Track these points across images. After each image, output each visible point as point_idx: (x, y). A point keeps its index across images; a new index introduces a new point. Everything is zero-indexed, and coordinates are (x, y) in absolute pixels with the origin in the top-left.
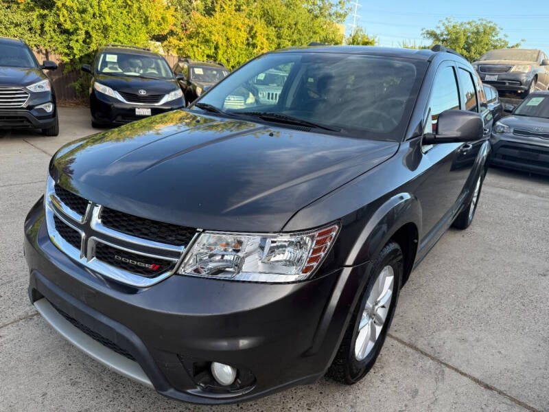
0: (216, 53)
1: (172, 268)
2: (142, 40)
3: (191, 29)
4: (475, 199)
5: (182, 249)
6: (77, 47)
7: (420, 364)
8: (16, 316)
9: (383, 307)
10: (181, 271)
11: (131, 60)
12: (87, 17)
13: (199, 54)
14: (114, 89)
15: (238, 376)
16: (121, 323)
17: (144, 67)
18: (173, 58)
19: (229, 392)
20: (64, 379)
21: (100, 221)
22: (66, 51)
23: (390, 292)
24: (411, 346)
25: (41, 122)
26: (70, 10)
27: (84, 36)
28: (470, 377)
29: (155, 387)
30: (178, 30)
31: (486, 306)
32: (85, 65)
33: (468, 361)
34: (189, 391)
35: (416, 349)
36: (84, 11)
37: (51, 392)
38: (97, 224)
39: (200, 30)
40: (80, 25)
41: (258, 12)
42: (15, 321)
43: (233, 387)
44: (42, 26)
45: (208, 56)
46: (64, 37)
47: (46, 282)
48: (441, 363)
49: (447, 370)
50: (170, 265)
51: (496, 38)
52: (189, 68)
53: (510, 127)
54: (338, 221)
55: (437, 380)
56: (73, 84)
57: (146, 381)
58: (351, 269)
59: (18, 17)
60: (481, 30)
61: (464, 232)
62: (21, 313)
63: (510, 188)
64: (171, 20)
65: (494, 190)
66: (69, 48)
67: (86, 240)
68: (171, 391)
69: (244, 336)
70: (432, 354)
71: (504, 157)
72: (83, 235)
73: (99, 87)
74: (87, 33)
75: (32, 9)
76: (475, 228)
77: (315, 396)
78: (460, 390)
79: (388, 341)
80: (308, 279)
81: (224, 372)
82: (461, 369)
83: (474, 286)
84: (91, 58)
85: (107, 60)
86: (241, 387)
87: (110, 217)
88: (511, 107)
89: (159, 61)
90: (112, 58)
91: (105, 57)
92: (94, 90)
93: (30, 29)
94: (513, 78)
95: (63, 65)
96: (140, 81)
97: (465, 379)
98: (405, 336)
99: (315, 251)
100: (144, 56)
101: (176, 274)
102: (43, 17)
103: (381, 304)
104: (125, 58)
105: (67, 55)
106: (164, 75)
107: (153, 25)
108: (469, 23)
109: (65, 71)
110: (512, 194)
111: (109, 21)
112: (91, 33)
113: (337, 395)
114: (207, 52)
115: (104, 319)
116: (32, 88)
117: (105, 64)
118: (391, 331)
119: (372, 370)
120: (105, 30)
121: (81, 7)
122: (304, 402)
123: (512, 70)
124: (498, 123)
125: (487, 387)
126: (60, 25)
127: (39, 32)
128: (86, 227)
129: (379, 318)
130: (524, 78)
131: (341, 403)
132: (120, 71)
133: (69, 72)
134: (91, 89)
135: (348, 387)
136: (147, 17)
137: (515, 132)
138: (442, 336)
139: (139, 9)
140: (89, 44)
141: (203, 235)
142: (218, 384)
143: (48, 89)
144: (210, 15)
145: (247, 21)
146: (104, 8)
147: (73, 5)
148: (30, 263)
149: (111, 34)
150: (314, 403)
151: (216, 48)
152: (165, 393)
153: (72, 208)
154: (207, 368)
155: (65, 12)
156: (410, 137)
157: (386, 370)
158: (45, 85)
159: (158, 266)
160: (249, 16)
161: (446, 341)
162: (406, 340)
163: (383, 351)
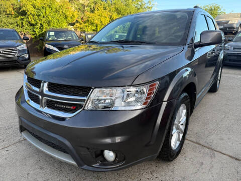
0: (97, 28)
1: (82, 108)
2: (65, 25)
3: (85, 19)
4: (219, 78)
5: (86, 98)
6: (37, 31)
7: (203, 151)
8: (15, 142)
9: (182, 125)
10: (86, 108)
11: (60, 34)
12: (41, 18)
13: (89, 29)
14: (54, 46)
15: (116, 157)
16: (60, 135)
17: (66, 37)
18: (78, 32)
19: (113, 165)
20: (37, 167)
21: (47, 89)
22: (33, 33)
23: (185, 118)
24: (197, 143)
25: (23, 62)
26: (33, 15)
27: (40, 26)
28: (227, 155)
29: (78, 165)
30: (80, 20)
31: (231, 124)
32: (41, 38)
33: (225, 148)
34: (94, 165)
35: (200, 144)
36: (39, 15)
37: (31, 173)
38: (46, 91)
39: (89, 19)
40: (38, 21)
41: (113, 9)
42: (15, 143)
43: (114, 162)
44: (22, 23)
45: (93, 30)
46: (32, 27)
47: (25, 121)
48: (213, 150)
49: (216, 153)
50: (81, 106)
51: (220, 11)
52: (86, 35)
53: (231, 46)
54: (158, 79)
55: (211, 157)
56: (37, 47)
57: (74, 163)
58: (166, 103)
59: (12, 21)
60: (213, 8)
61: (215, 93)
62: (17, 140)
63: (235, 74)
64: (76, 16)
65: (227, 75)
66: (34, 31)
67: (42, 99)
68: (85, 167)
69: (118, 136)
70: (208, 146)
71: (230, 60)
72: (40, 97)
73: (48, 46)
74: (41, 24)
75: (17, 17)
76: (220, 91)
77: (154, 168)
78: (223, 162)
79: (186, 142)
80: (146, 108)
81: (110, 155)
82: (223, 152)
83: (223, 116)
84: (43, 35)
85: (50, 34)
86: (118, 162)
87: (52, 87)
88: (231, 38)
89: (72, 33)
90: (52, 33)
91: (49, 34)
92: (45, 47)
93: (17, 25)
94: (230, 26)
95: (32, 39)
96: (65, 42)
97: (225, 156)
98: (193, 139)
99: (148, 94)
100: (66, 31)
101: (83, 110)
102: (22, 19)
103: (181, 123)
104: (58, 33)
105: (33, 35)
106: (75, 38)
107: (69, 19)
108: (207, 6)
109: (33, 42)
110: (236, 76)
111: (50, 19)
112: (43, 24)
113: (164, 166)
114: (93, 28)
115: (52, 135)
116: (19, 48)
117: (49, 36)
118: (187, 137)
119: (180, 155)
120: (49, 23)
121: (38, 14)
122: (149, 171)
123: (229, 23)
124: (226, 46)
125: (236, 159)
126: (29, 22)
127: (21, 26)
128: (42, 93)
129: (181, 130)
130: (235, 26)
131: (167, 170)
132: (56, 39)
133: (35, 42)
134: (44, 47)
135: (169, 163)
136: (66, 15)
137: (234, 48)
138: (211, 138)
139: (62, 12)
140: (42, 29)
141: (95, 90)
142: (107, 161)
143: (26, 48)
144: (93, 12)
145: (109, 13)
146: (48, 13)
147: (35, 13)
148: (18, 114)
149: (52, 24)
150: (154, 171)
151: (97, 26)
152: (82, 167)
153: (35, 86)
154: (102, 154)
155: (31, 16)
156: (188, 43)
157: (186, 154)
158: (24, 47)
159: (75, 107)
160: (110, 11)
161: (214, 140)
162: (194, 141)
163: (184, 146)
